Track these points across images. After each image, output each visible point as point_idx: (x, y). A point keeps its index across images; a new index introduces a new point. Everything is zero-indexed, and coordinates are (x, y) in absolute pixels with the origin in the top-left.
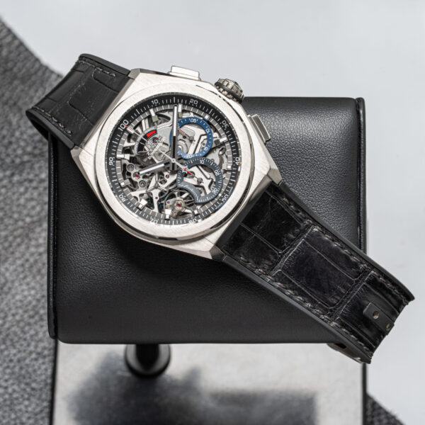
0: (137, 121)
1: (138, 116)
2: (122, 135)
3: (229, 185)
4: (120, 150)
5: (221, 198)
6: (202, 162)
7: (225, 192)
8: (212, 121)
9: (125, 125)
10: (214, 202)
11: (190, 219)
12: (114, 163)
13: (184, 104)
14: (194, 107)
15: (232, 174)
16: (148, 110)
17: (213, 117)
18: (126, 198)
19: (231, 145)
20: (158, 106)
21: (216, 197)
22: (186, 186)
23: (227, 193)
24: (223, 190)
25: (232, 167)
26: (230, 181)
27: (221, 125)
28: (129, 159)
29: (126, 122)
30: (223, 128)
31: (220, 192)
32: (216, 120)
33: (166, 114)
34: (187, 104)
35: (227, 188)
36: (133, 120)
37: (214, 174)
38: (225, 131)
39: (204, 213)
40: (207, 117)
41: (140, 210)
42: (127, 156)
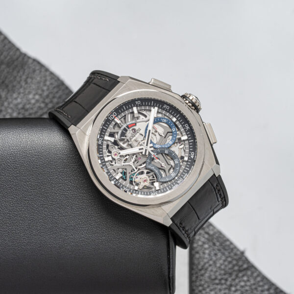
0: (123, 114)
1: (124, 111)
2: (110, 123)
3: (184, 171)
4: (107, 134)
5: (177, 180)
6: (166, 152)
7: (180, 176)
8: (177, 123)
9: (114, 116)
10: (172, 182)
11: (152, 192)
12: (102, 143)
13: (159, 107)
14: (166, 111)
15: (187, 164)
16: (132, 108)
17: (179, 121)
18: (108, 170)
19: (189, 143)
20: (140, 106)
21: (174, 179)
22: (153, 168)
23: (182, 177)
24: (179, 175)
25: (188, 159)
26: (185, 169)
27: (184, 127)
28: (113, 141)
29: (115, 114)
30: (185, 130)
31: (176, 176)
32: (181, 123)
33: (144, 112)
34: (161, 108)
35: (182, 174)
36: (120, 113)
37: (174, 162)
38: (186, 132)
39: (163, 189)
40: (174, 120)
41: (117, 180)
42: (112, 139)
